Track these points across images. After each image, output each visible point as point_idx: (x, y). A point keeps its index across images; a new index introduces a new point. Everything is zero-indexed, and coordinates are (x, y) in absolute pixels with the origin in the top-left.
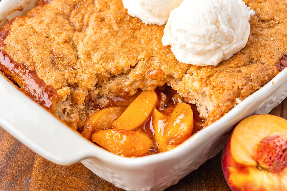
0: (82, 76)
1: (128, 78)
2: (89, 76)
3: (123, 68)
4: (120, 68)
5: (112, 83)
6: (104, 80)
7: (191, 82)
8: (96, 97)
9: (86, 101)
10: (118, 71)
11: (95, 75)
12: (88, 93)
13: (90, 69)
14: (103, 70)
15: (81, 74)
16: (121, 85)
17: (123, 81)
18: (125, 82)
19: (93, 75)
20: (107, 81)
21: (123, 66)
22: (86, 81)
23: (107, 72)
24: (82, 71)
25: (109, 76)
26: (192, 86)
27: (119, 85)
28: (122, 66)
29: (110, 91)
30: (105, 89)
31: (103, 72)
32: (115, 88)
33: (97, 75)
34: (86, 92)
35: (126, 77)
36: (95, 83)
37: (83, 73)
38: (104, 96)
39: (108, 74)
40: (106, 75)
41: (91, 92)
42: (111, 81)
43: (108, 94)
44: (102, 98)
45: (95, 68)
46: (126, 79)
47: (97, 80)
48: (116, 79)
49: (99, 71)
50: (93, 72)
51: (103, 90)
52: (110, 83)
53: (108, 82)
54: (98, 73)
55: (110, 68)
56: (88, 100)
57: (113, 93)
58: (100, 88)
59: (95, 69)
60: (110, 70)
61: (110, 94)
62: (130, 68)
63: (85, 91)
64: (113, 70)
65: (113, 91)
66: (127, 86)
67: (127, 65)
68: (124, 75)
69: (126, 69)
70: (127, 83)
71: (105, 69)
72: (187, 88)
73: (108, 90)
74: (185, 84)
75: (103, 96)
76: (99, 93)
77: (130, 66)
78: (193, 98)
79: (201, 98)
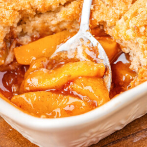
0: (3, 12)
1: (56, 17)
2: (11, 13)
3: (51, 6)
4: (47, 6)
5: (37, 20)
6: (29, 17)
7: (124, 29)
8: (18, 34)
9: (7, 38)
10: (45, 9)
11: (19, 11)
12: (9, 31)
13: (14, 4)
14: (28, 6)
15: (3, 9)
16: (48, 23)
17: (50, 19)
18: (52, 20)
19: (16, 12)
20: (32, 18)
21: (51, 4)
22: (7, 18)
23: (32, 8)
24: (5, 6)
25: (35, 13)
26: (125, 34)
27: (45, 23)
28: (49, 4)
29: (34, 29)
30: (29, 26)
31: (28, 9)
32: (40, 26)
33: (21, 12)
34: (7, 30)
35: (53, 15)
36: (17, 21)
37: (5, 8)
38: (28, 34)
39: (34, 11)
40: (31, 13)
41: (14, 29)
42: (36, 18)
43: (32, 32)
44: (26, 36)
45: (20, 3)
46: (53, 18)
47: (20, 17)
48: (42, 16)
49: (24, 7)
50: (16, 8)
51: (27, 27)
52: (34, 20)
53: (34, 19)
54: (23, 9)
55: (36, 4)
56: (9, 38)
57: (38, 31)
58: (24, 25)
59: (19, 5)
60: (36, 7)
61: (35, 32)
62: (58, 6)
63: (6, 28)
64: (40, 7)
65: (38, 29)
66: (54, 26)
67: (56, 2)
68: (52, 13)
69: (54, 7)
70: (54, 22)
71: (31, 5)
72: (120, 36)
73: (32, 28)
74: (118, 30)
75: (26, 33)
76: (22, 30)
77: (58, 4)
78: (126, 46)
79: (135, 47)
